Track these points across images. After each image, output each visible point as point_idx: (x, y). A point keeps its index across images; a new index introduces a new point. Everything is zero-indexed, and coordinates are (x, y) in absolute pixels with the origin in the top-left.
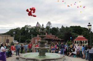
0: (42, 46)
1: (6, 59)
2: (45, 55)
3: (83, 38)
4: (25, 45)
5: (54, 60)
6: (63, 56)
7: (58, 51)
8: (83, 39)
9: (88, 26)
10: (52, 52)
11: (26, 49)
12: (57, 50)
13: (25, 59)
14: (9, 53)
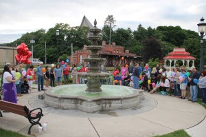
3: (186, 53)
5: (120, 101)
6: (140, 92)
7: (129, 81)
8: (185, 55)
9: (199, 25)
11: (59, 78)
13: (56, 97)
14: (22, 86)
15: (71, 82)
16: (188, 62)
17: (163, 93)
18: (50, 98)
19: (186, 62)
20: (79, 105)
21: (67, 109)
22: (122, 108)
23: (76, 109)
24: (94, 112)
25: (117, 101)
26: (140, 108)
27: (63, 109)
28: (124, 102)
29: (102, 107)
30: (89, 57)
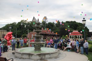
1: (1, 54)
2: (41, 50)
4: (21, 40)
9: (83, 21)
10: (48, 47)
12: (52, 45)
13: (20, 53)
14: (5, 48)
15: (27, 46)
16: (79, 36)
17: (69, 50)
18: (17, 54)
20: (31, 57)
21: (25, 59)
22: (50, 58)
23: (29, 59)
24: (38, 60)
25: (48, 55)
26: (58, 57)
27: (23, 59)
28: (51, 55)
29: (41, 58)
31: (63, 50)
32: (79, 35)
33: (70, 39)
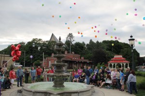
0: (59, 72)
1: (2, 92)
2: (63, 86)
3: (123, 58)
5: (77, 94)
7: (84, 79)
9: (130, 40)
11: (34, 77)
12: (82, 77)
13: (31, 91)
14: (6, 83)
15: (42, 80)
16: (125, 64)
18: (27, 92)
19: (123, 65)
28: (80, 94)
30: (55, 63)
31: (98, 86)
32: (124, 62)
33: (110, 69)
